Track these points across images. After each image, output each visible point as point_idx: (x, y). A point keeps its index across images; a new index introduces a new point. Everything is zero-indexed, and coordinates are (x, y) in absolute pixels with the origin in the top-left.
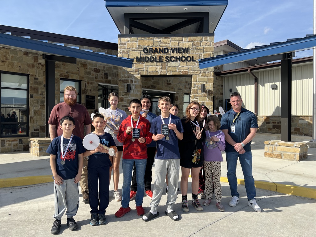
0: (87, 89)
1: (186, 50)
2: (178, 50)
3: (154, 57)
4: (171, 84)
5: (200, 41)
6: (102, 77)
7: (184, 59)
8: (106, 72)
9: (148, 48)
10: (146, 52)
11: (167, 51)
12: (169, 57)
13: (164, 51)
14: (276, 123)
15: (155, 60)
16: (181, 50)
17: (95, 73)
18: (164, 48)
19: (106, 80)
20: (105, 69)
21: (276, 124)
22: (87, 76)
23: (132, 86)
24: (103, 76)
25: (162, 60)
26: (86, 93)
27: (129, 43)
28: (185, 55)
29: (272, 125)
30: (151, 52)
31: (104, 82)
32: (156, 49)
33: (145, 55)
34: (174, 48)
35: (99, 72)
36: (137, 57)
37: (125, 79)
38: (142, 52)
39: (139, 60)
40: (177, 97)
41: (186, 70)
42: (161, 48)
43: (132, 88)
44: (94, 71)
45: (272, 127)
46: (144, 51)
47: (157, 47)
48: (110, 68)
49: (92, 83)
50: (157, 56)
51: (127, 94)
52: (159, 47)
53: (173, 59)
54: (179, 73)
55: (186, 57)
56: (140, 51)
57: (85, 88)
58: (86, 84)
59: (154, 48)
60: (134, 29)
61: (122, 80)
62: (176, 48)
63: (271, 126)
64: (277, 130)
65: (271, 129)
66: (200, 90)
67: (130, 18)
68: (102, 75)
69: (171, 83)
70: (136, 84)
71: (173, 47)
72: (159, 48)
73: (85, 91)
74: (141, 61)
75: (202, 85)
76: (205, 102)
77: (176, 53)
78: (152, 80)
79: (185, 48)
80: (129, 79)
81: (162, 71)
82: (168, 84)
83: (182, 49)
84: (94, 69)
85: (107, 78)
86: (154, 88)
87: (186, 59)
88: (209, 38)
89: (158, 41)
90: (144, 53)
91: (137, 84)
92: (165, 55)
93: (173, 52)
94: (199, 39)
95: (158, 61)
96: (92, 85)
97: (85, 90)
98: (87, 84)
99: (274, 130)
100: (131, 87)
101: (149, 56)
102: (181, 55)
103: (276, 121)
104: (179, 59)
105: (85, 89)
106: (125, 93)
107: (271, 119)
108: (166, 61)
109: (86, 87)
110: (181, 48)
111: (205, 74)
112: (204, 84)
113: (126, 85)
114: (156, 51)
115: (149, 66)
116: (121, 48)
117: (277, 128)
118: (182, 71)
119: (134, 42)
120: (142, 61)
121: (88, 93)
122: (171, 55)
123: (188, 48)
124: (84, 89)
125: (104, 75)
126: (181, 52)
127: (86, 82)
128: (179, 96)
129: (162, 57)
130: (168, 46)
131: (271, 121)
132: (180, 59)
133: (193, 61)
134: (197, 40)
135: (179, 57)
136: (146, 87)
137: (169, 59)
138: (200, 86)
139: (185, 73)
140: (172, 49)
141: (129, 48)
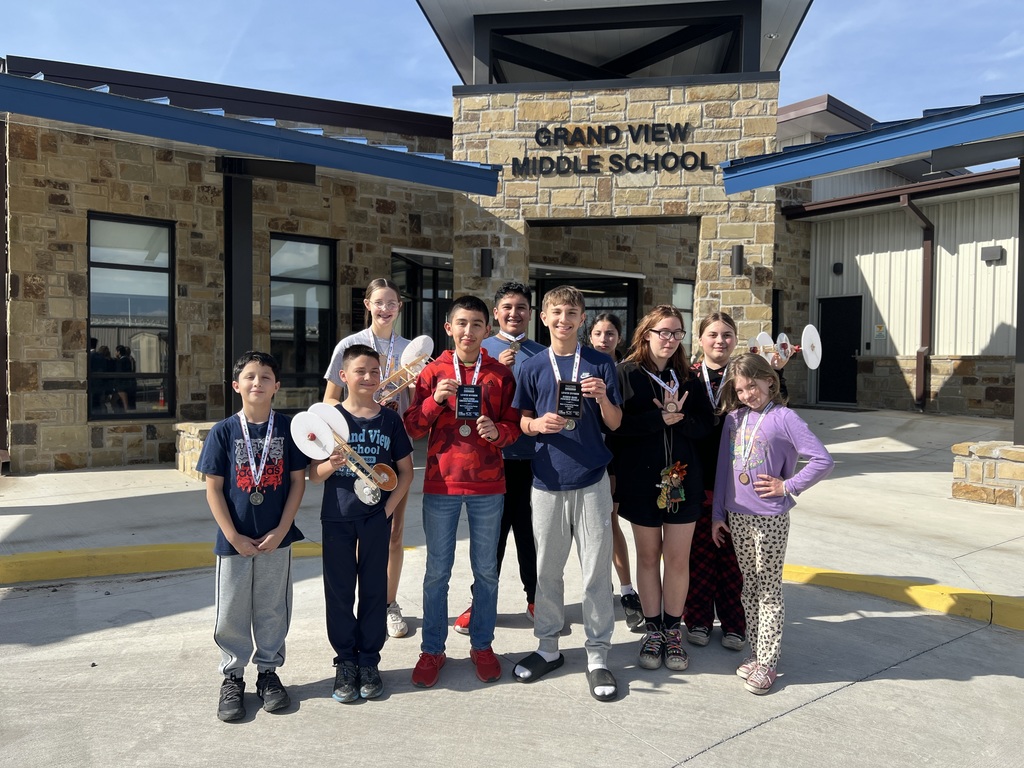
0: (356, 269)
1: (680, 132)
2: (653, 133)
3: (571, 157)
4: (628, 249)
5: (729, 99)
6: (404, 229)
7: (672, 162)
8: (416, 211)
9: (551, 127)
10: (544, 141)
11: (613, 136)
12: (620, 157)
13: (605, 135)
14: (997, 380)
15: (574, 167)
16: (662, 132)
17: (380, 215)
18: (603, 127)
19: (417, 236)
20: (413, 201)
21: (999, 384)
22: (356, 224)
23: (496, 254)
24: (407, 226)
25: (597, 167)
26: (352, 282)
27: (487, 115)
28: (678, 148)
29: (984, 388)
30: (560, 141)
31: (410, 245)
32: (578, 130)
33: (542, 153)
34: (641, 126)
35: (392, 213)
36: (515, 161)
37: (475, 232)
38: (532, 142)
39: (522, 168)
40: (649, 292)
41: (679, 198)
42: (595, 126)
43: (497, 262)
44: (379, 210)
45: (981, 395)
46: (537, 137)
47: (581, 125)
48: (430, 198)
49: (370, 249)
50: (580, 153)
51: (481, 284)
52: (589, 124)
53: (635, 164)
54: (653, 209)
55: (679, 154)
56: (523, 140)
57: (349, 264)
58: (351, 251)
59: (570, 127)
60: (507, 67)
61: (467, 237)
62: (647, 126)
63: (980, 390)
64: (1003, 404)
65: (979, 401)
66: (729, 267)
67: (493, 30)
68: (402, 221)
69: (628, 243)
70: (509, 248)
71: (636, 124)
72: (590, 129)
73: (348, 274)
74: (528, 174)
75: (733, 250)
76: (745, 307)
77: (646, 141)
78: (566, 237)
79: (678, 125)
80: (489, 233)
81: (596, 206)
82: (619, 248)
83: (666, 128)
84: (378, 201)
85: (419, 230)
86: (574, 262)
87: (681, 162)
88: (762, 88)
89: (584, 104)
90: (538, 146)
91: (514, 248)
92: (607, 151)
93: (635, 140)
94: (727, 94)
95: (583, 172)
96: (370, 256)
97: (350, 271)
98: (354, 253)
99: (992, 404)
100: (495, 260)
101: (554, 155)
102: (662, 150)
103: (1000, 376)
104: (655, 163)
105: (348, 268)
106: (473, 281)
107: (980, 369)
108: (611, 169)
109: (351, 260)
110: (663, 125)
111: (746, 212)
112: (741, 248)
113: (476, 252)
114: (576, 138)
115: (554, 188)
116: (463, 131)
117: (1002, 400)
118: (666, 205)
119: (505, 110)
120: (531, 171)
121: (357, 279)
122: (628, 147)
123: (687, 124)
124: (346, 267)
125: (408, 221)
126: (663, 140)
127: (351, 246)
128: (655, 288)
129: (598, 157)
130: (618, 118)
131: (979, 375)
132: (659, 163)
133: (705, 167)
134: (717, 95)
135: (657, 155)
136: (545, 258)
137: (620, 165)
138: (727, 252)
139: (675, 210)
140: (631, 128)
141: (487, 129)
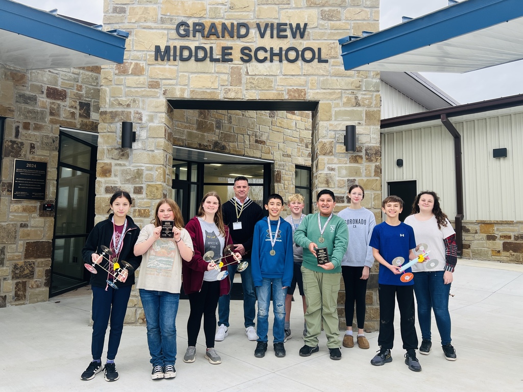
1: (300, 31)
3: (207, 47)
5: (340, 6)
6: (73, 114)
7: (293, 55)
8: (85, 100)
9: (190, 22)
11: (243, 31)
12: (249, 49)
13: (236, 31)
14: (510, 237)
15: (208, 56)
17: (49, 100)
18: (235, 23)
19: (85, 120)
20: (83, 92)
21: (512, 240)
23: (138, 127)
24: (77, 112)
25: (230, 57)
27: (134, 9)
28: (300, 44)
29: (502, 242)
30: (197, 34)
31: (78, 126)
32: (213, 26)
33: (179, 43)
34: (267, 25)
36: (158, 48)
37: (120, 109)
40: (279, 173)
41: (300, 86)
42: (228, 23)
43: (139, 136)
44: (49, 95)
45: (501, 248)
46: (177, 29)
47: (216, 21)
49: (38, 128)
50: (216, 45)
51: (123, 155)
52: (224, 21)
53: (261, 55)
54: (279, 94)
55: (300, 49)
56: (166, 32)
57: (14, 139)
58: (17, 128)
59: (207, 22)
62: (272, 25)
63: (499, 244)
64: (515, 254)
65: (499, 252)
66: (343, 145)
68: (72, 107)
69: (264, 138)
70: (151, 124)
71: (263, 22)
72: (224, 25)
73: (13, 148)
74: (169, 60)
75: (347, 130)
76: (357, 178)
77: (272, 37)
79: (298, 25)
80: (132, 110)
81: (229, 90)
82: (257, 141)
84: (48, 89)
85: (88, 115)
86: (223, 149)
87: (300, 55)
89: (219, 5)
90: (178, 37)
91: (156, 123)
92: (237, 45)
93: (262, 35)
94: (338, 2)
95: (217, 60)
97: (15, 146)
99: (508, 254)
100: (137, 133)
101: (192, 45)
102: (285, 44)
103: (512, 234)
104: (279, 55)
106: (116, 152)
107: (498, 230)
108: (242, 59)
109: (17, 136)
110: (286, 25)
113: (119, 126)
114: (213, 32)
115: (192, 73)
116: (111, 22)
117: (515, 251)
119: (150, 6)
121: (23, 153)
122: (254, 40)
123: (306, 25)
124: (11, 141)
125: (78, 107)
126: (286, 37)
128: (283, 172)
129: (231, 48)
130: (248, 17)
131: (498, 234)
133: (321, 61)
134: (330, 2)
135: (281, 49)
136: (200, 145)
137: (248, 56)
138: (341, 132)
139: (297, 95)
140: (258, 26)
141: (133, 21)
